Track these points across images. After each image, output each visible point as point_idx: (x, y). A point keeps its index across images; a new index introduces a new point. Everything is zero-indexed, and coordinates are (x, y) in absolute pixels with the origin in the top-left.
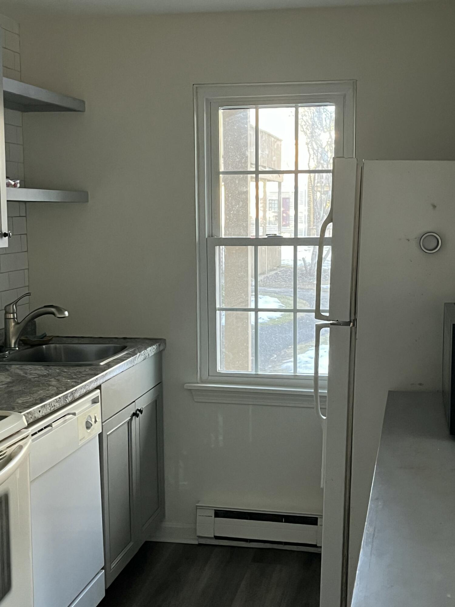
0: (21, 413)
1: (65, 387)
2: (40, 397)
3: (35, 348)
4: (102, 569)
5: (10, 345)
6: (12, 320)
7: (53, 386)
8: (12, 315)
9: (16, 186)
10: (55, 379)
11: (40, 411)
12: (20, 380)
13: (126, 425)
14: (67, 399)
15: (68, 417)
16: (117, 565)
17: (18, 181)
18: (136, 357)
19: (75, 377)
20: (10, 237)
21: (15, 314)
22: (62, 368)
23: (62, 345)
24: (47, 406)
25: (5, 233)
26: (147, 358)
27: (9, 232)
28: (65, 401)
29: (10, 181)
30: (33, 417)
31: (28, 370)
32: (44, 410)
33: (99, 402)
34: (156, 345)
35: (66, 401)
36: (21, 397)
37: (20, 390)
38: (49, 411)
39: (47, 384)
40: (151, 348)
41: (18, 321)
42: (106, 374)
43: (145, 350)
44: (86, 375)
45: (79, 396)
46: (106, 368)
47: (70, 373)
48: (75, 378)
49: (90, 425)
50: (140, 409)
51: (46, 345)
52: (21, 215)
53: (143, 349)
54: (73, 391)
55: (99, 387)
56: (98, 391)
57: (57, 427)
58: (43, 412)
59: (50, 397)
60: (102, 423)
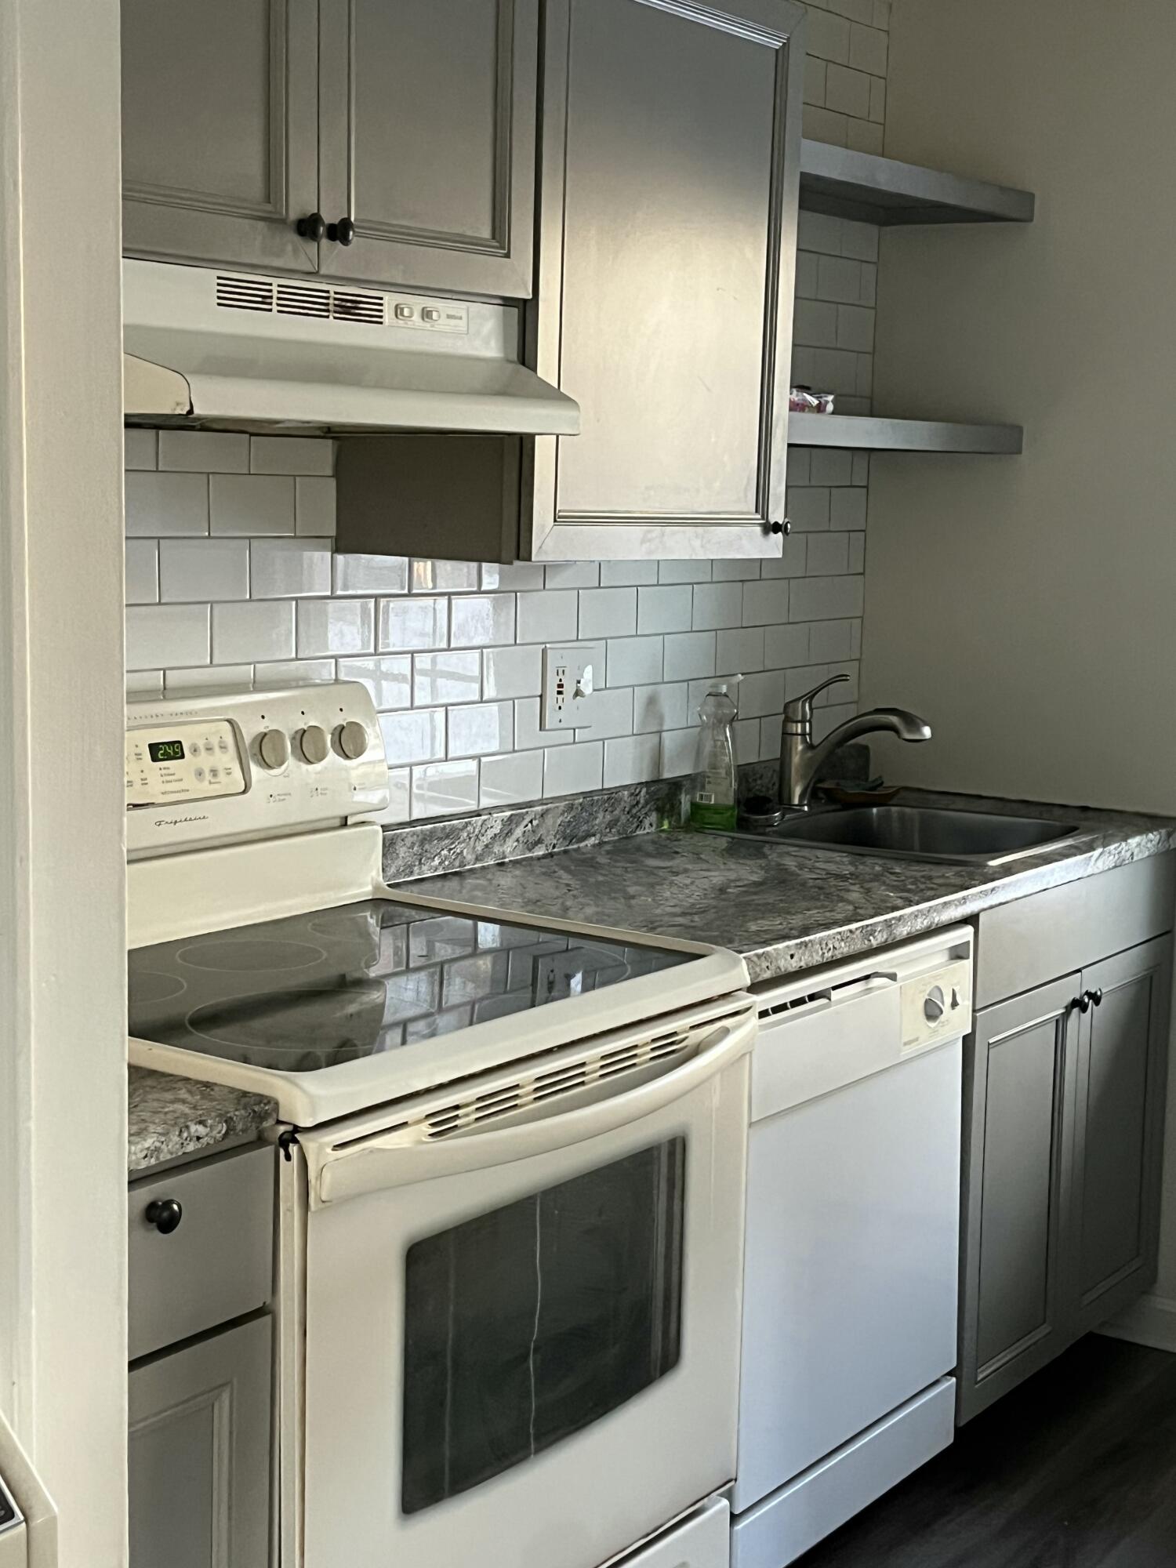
0: (741, 952)
1: (874, 908)
2: (806, 922)
3: (851, 812)
4: (950, 1374)
5: (790, 798)
6: (799, 737)
7: (849, 902)
8: (799, 725)
9: (822, 409)
10: (862, 887)
11: (792, 956)
12: (782, 880)
13: (1051, 1029)
14: (871, 938)
15: (876, 982)
16: (993, 1374)
17: (830, 398)
18: (1092, 856)
19: (913, 887)
20: (786, 533)
21: (808, 724)
22: (890, 864)
23: (915, 811)
24: (812, 946)
25: (776, 523)
26: (1125, 863)
27: (787, 520)
28: (866, 942)
29: (809, 398)
30: (773, 967)
31: (810, 860)
32: (803, 954)
33: (968, 958)
34: (1160, 833)
35: (870, 941)
36: (763, 918)
37: (769, 904)
38: (817, 959)
39: (838, 896)
40: (1142, 840)
41: (813, 739)
42: (993, 890)
43: (1124, 844)
44: (940, 885)
45: (908, 934)
46: (997, 876)
47: (906, 877)
48: (909, 891)
49: (939, 1013)
50: (1093, 991)
51: (882, 808)
52: (854, 484)
53: (1119, 838)
54: (891, 920)
55: (972, 920)
56: (969, 929)
57: (840, 1001)
58: (801, 960)
59: (827, 926)
60: (974, 1011)
